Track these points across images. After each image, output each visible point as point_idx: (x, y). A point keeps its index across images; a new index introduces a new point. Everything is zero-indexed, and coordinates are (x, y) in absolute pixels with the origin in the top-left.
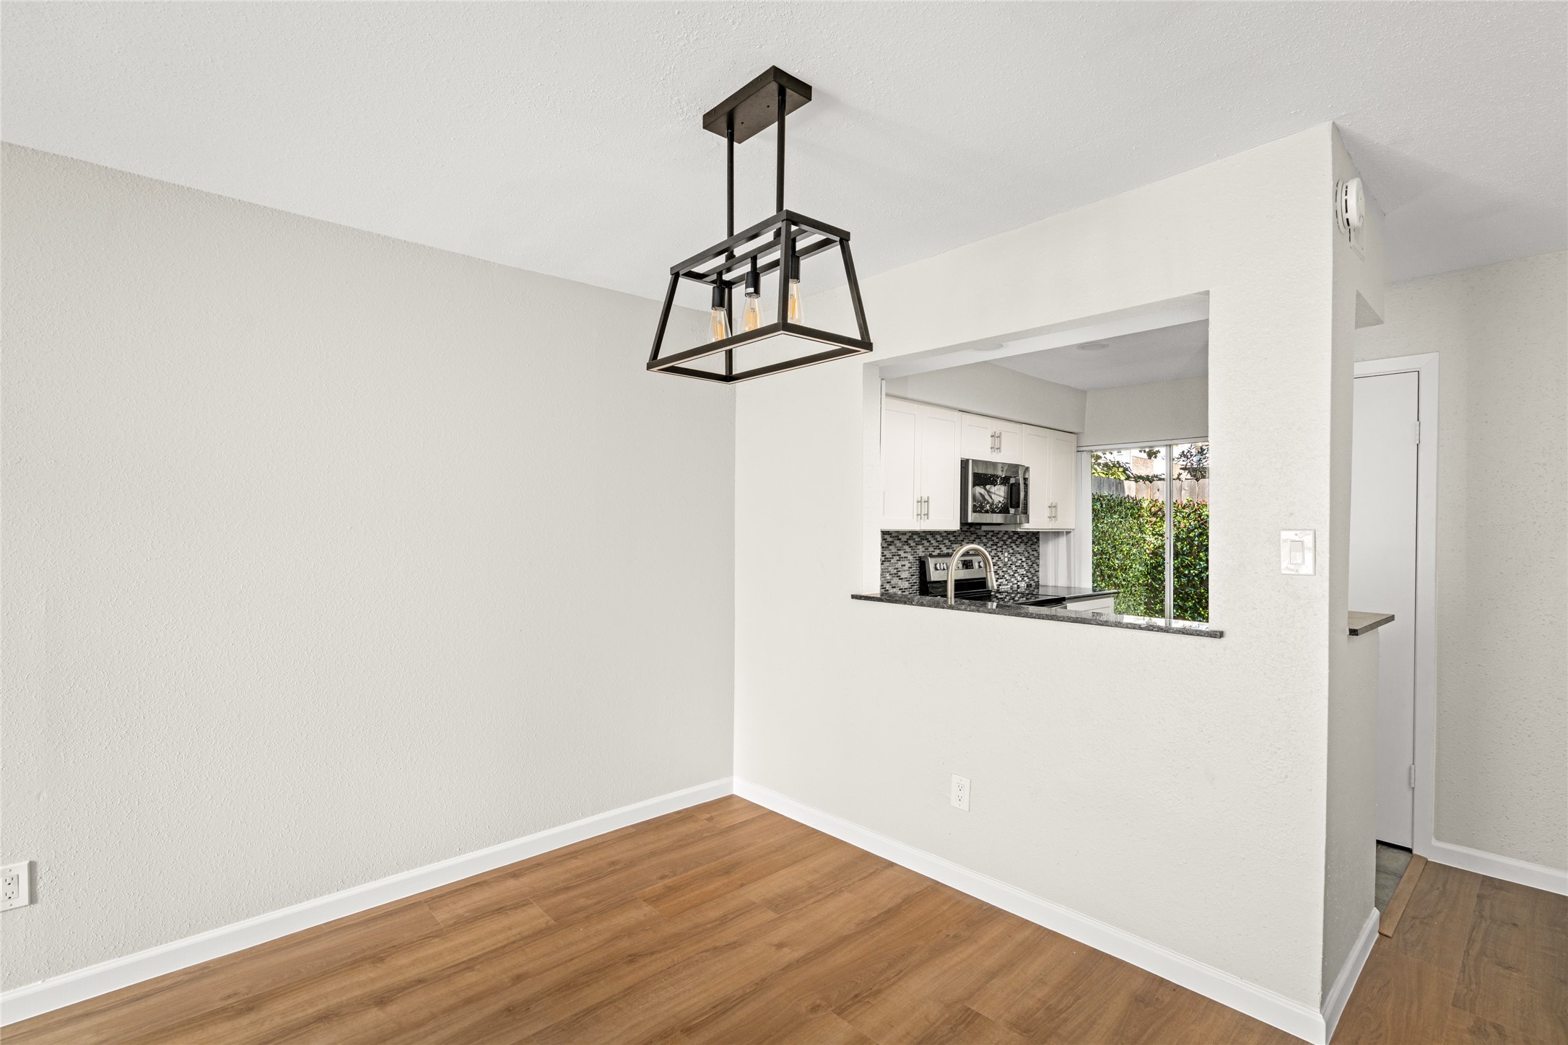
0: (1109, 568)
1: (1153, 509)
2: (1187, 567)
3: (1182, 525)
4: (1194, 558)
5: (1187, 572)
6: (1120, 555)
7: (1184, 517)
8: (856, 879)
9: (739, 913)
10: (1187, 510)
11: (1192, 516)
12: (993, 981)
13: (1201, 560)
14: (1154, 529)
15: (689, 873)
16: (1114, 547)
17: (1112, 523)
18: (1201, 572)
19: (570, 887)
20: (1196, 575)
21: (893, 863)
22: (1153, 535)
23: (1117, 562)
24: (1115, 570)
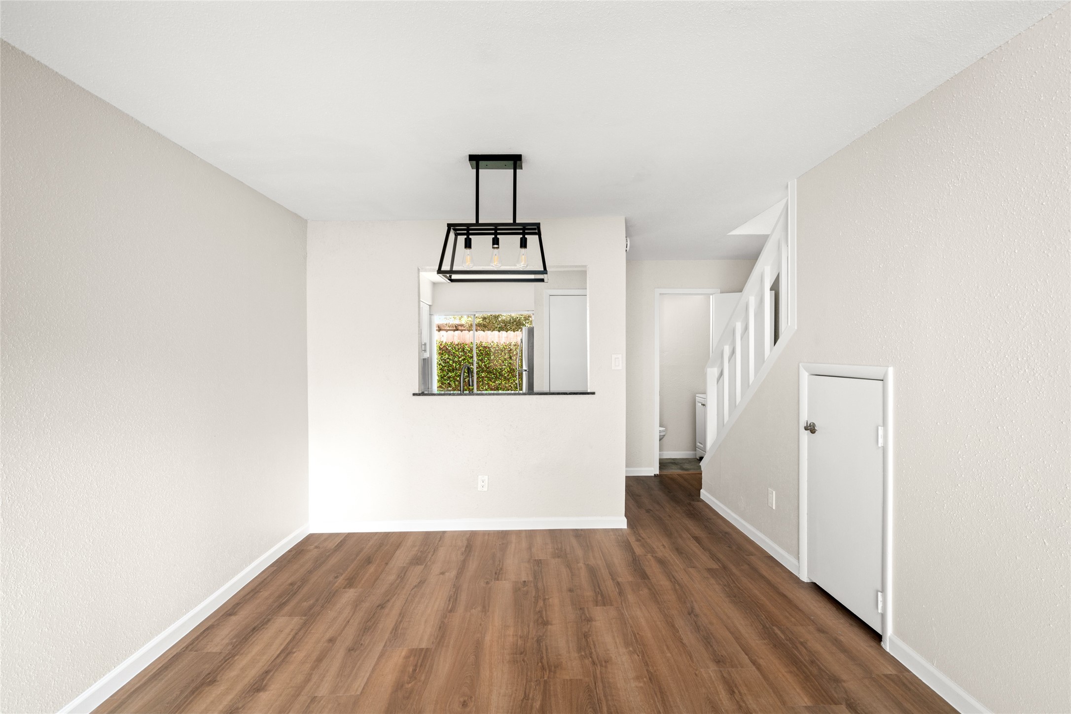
8: (437, 542)
9: (404, 572)
12: (532, 550)
15: (349, 569)
19: (283, 603)
21: (444, 531)
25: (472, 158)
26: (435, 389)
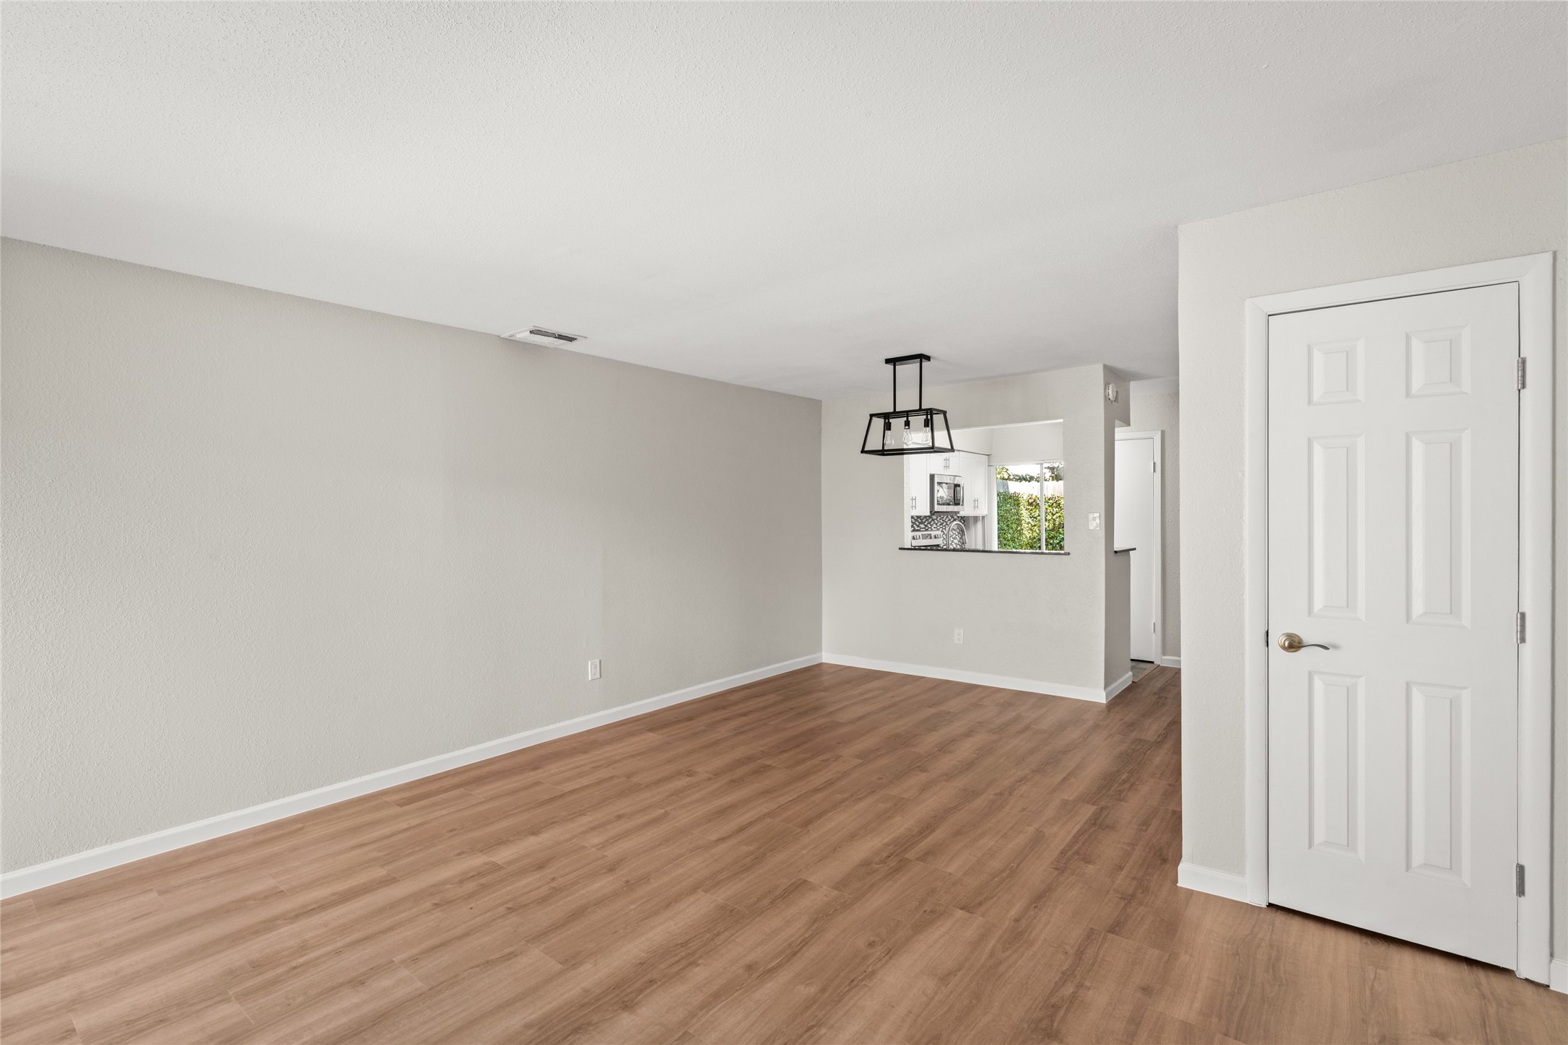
0: (1005, 539)
1: (1030, 501)
2: (1052, 538)
3: (1049, 511)
4: (1056, 533)
5: (1052, 542)
6: (1011, 531)
7: (1049, 506)
10: (1051, 501)
11: (1054, 505)
13: (1060, 533)
14: (1031, 514)
16: (1008, 526)
17: (1006, 510)
18: (1060, 541)
20: (1058, 543)
22: (1031, 518)
23: (1009, 535)
24: (1008, 540)
25: (888, 361)
26: (995, 548)
